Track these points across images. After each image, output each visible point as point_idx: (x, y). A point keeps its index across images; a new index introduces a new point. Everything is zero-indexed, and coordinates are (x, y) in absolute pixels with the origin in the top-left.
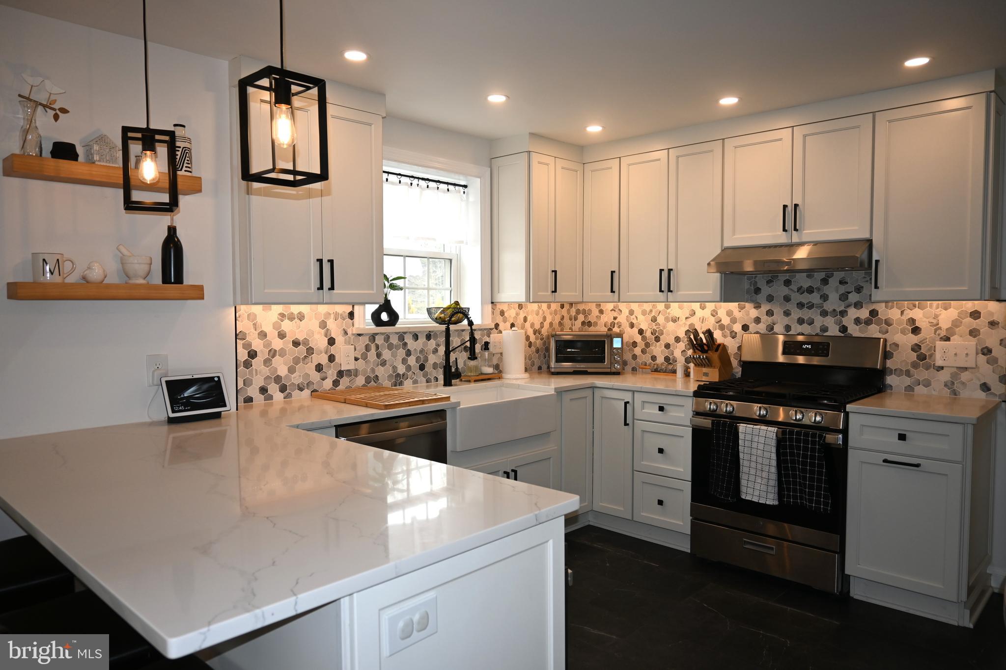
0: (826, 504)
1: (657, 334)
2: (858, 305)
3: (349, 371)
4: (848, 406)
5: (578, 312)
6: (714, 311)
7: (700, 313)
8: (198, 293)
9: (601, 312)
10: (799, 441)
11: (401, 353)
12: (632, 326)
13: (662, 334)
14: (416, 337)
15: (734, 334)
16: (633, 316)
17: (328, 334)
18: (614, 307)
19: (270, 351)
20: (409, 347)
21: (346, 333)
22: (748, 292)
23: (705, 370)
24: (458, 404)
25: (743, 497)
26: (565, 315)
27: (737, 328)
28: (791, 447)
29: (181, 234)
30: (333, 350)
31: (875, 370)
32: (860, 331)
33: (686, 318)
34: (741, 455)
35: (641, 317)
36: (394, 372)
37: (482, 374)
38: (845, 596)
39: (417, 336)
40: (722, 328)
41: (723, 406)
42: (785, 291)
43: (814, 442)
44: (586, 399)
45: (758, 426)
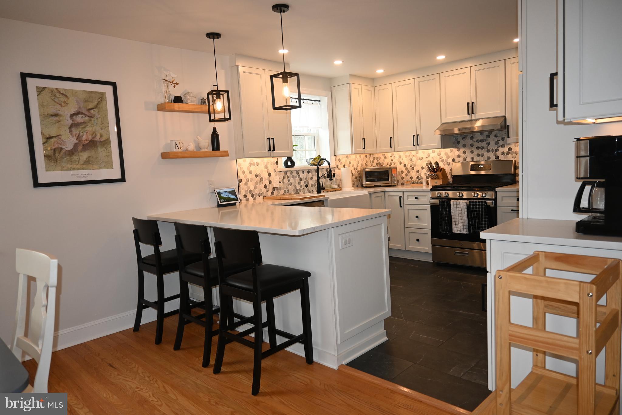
1: (413, 166)
2: (503, 146)
3: (277, 187)
4: (497, 188)
5: (374, 158)
6: (439, 153)
7: (432, 155)
8: (226, 154)
9: (385, 158)
10: (476, 205)
11: (298, 179)
12: (401, 163)
13: (415, 166)
14: (303, 172)
15: (448, 163)
16: (401, 159)
17: (268, 171)
18: (392, 155)
19: (247, 179)
20: (301, 177)
21: (275, 171)
22: (454, 143)
23: (435, 180)
24: (329, 198)
25: (454, 232)
26: (368, 160)
27: (450, 160)
28: (473, 208)
30: (271, 178)
31: (511, 174)
32: (504, 158)
33: (426, 158)
34: (452, 214)
35: (405, 159)
36: (295, 188)
37: (333, 188)
39: (304, 171)
40: (443, 161)
41: (443, 194)
42: (471, 142)
43: (482, 205)
44: (381, 196)
45: (459, 201)
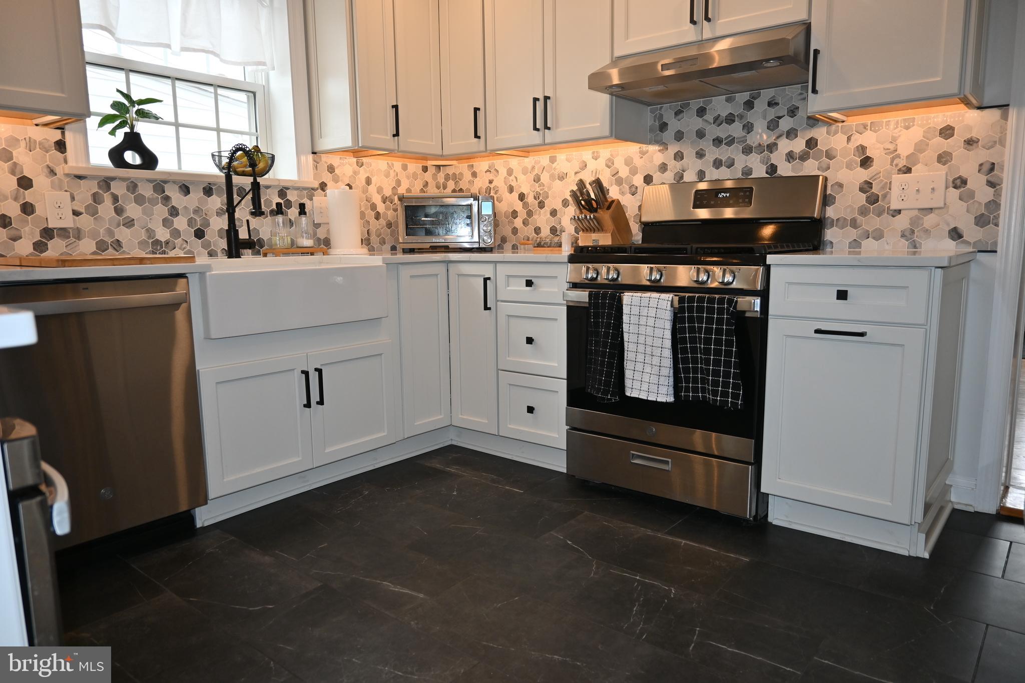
0: (735, 396)
2: (791, 134)
3: (63, 230)
4: (768, 256)
5: (447, 178)
7: (592, 165)
9: (474, 175)
10: (700, 309)
11: (161, 211)
12: (511, 190)
13: (547, 197)
14: (185, 189)
15: (634, 189)
16: (512, 177)
17: (18, 171)
18: (489, 167)
20: (174, 203)
21: (52, 172)
22: (652, 130)
23: (589, 234)
24: (208, 267)
25: (628, 394)
26: (430, 180)
27: (638, 180)
28: (691, 320)
30: (29, 196)
31: (812, 218)
32: (793, 170)
33: (576, 173)
34: (626, 336)
35: (521, 177)
36: (149, 237)
37: (293, 248)
38: (761, 524)
39: (187, 187)
40: (619, 181)
41: (606, 272)
42: (697, 123)
43: (721, 311)
44: (437, 275)
45: (648, 294)
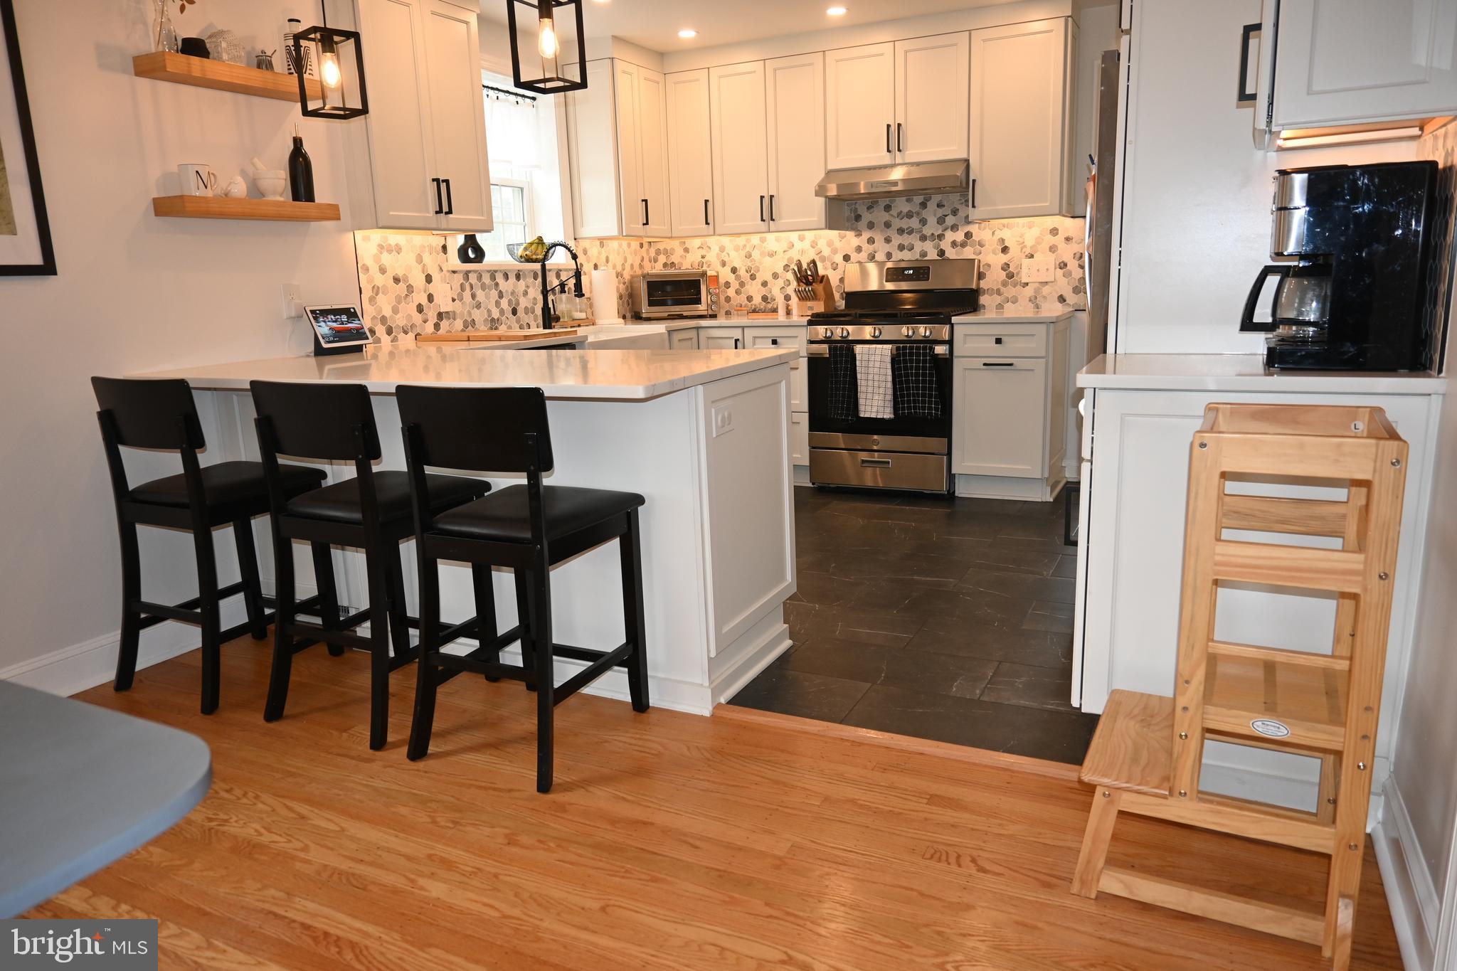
0: (936, 409)
1: (752, 272)
2: (954, 228)
3: (447, 312)
4: (953, 318)
5: (658, 252)
6: (814, 241)
7: (799, 245)
8: (332, 213)
9: (686, 250)
10: (911, 354)
11: (494, 294)
12: (724, 264)
13: (758, 271)
14: (506, 277)
15: (835, 265)
16: (725, 254)
17: (425, 270)
18: (702, 244)
19: (373, 287)
20: (501, 288)
21: (441, 270)
22: (848, 219)
23: (809, 304)
24: (586, 337)
25: (862, 415)
26: (645, 255)
27: (839, 259)
28: (905, 362)
29: (307, 147)
30: (432, 288)
31: (972, 289)
32: (957, 254)
33: (784, 252)
34: (859, 376)
35: (733, 254)
36: (489, 316)
37: (574, 320)
39: (507, 275)
40: (823, 259)
41: (838, 331)
42: (885, 216)
43: (925, 355)
44: (691, 339)
45: (874, 346)
